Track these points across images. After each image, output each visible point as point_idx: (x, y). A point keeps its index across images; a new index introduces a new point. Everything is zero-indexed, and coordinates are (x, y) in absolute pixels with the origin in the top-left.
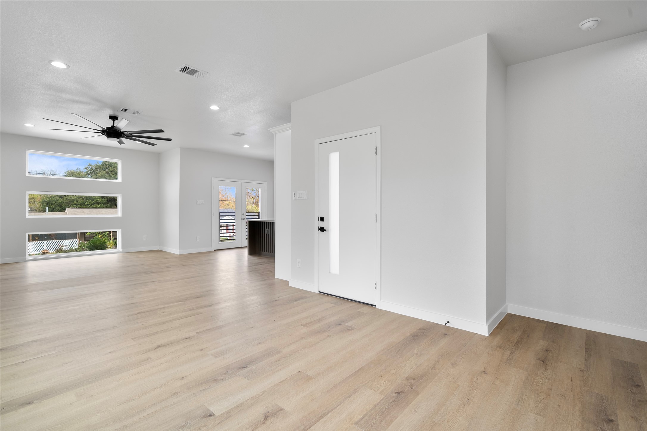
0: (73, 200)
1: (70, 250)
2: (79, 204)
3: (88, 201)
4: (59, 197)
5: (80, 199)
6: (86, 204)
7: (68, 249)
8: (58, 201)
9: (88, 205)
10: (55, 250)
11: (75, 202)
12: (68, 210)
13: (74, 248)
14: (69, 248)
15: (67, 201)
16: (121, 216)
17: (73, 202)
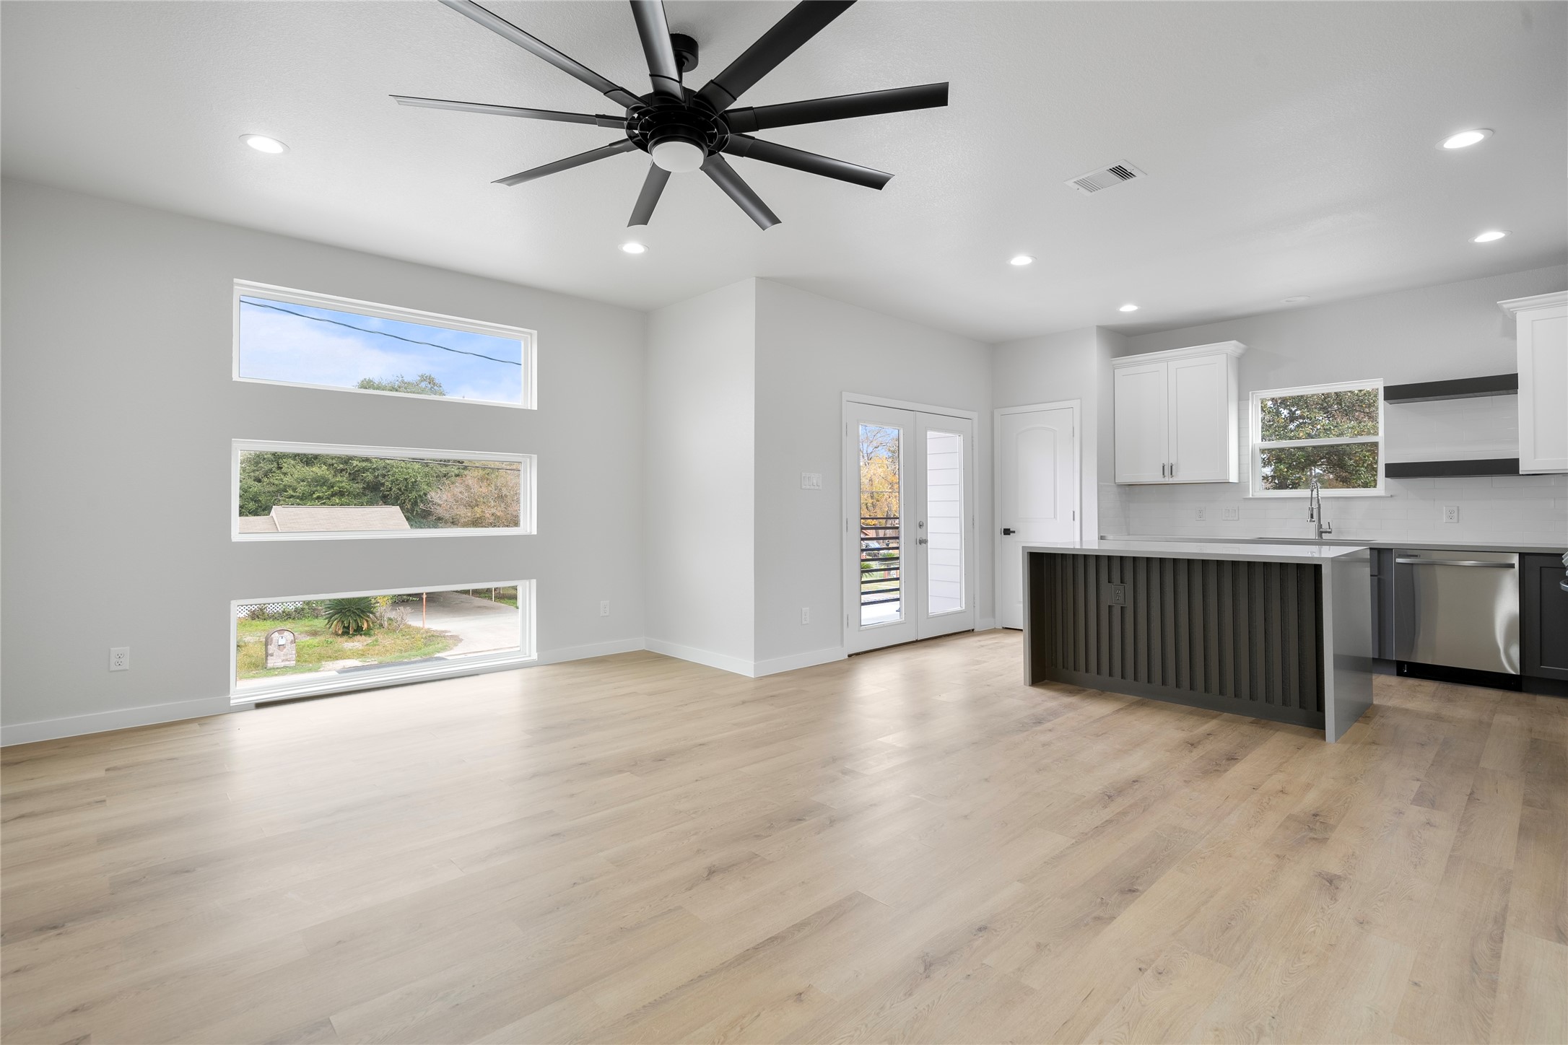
0: (285, 486)
1: (283, 612)
2: (298, 497)
3: (318, 488)
4: (254, 480)
5: (302, 483)
6: (315, 496)
7: (278, 609)
8: (251, 490)
9: (318, 498)
10: (247, 611)
11: (291, 492)
12: (276, 511)
13: (292, 607)
14: (280, 607)
15: (272, 489)
16: (535, 532)
17: (287, 491)
